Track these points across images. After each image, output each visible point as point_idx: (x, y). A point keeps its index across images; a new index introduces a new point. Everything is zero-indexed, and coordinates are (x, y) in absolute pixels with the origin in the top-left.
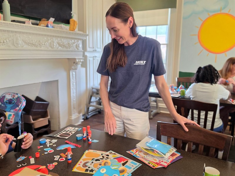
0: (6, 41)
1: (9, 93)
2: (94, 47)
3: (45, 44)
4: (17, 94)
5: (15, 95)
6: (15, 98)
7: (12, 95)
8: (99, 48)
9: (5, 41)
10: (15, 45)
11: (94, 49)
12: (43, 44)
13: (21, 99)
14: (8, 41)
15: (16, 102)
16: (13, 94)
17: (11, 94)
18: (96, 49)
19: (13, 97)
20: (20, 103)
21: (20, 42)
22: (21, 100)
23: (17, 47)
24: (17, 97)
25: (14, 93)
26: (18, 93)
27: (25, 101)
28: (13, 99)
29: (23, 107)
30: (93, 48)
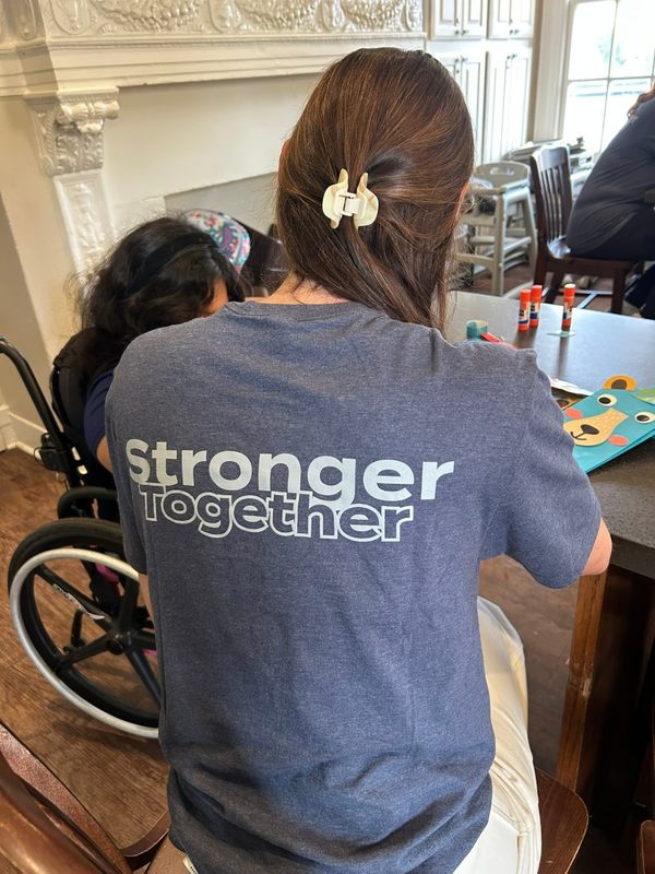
0: (189, 9)
1: (197, 213)
2: (460, 20)
3: (305, 12)
4: (221, 214)
5: (215, 216)
6: (216, 228)
7: (205, 218)
8: (475, 21)
9: (187, 10)
10: (217, 22)
11: (459, 28)
12: (299, 13)
13: (236, 231)
14: (194, 8)
15: (223, 240)
16: (208, 215)
17: (202, 213)
18: (467, 27)
19: (211, 226)
20: (235, 244)
21: (229, 7)
22: (235, 234)
23: (221, 33)
24: (222, 225)
25: (212, 212)
26: (222, 211)
27: (248, 239)
28: (212, 230)
29: (245, 259)
30: (456, 21)
